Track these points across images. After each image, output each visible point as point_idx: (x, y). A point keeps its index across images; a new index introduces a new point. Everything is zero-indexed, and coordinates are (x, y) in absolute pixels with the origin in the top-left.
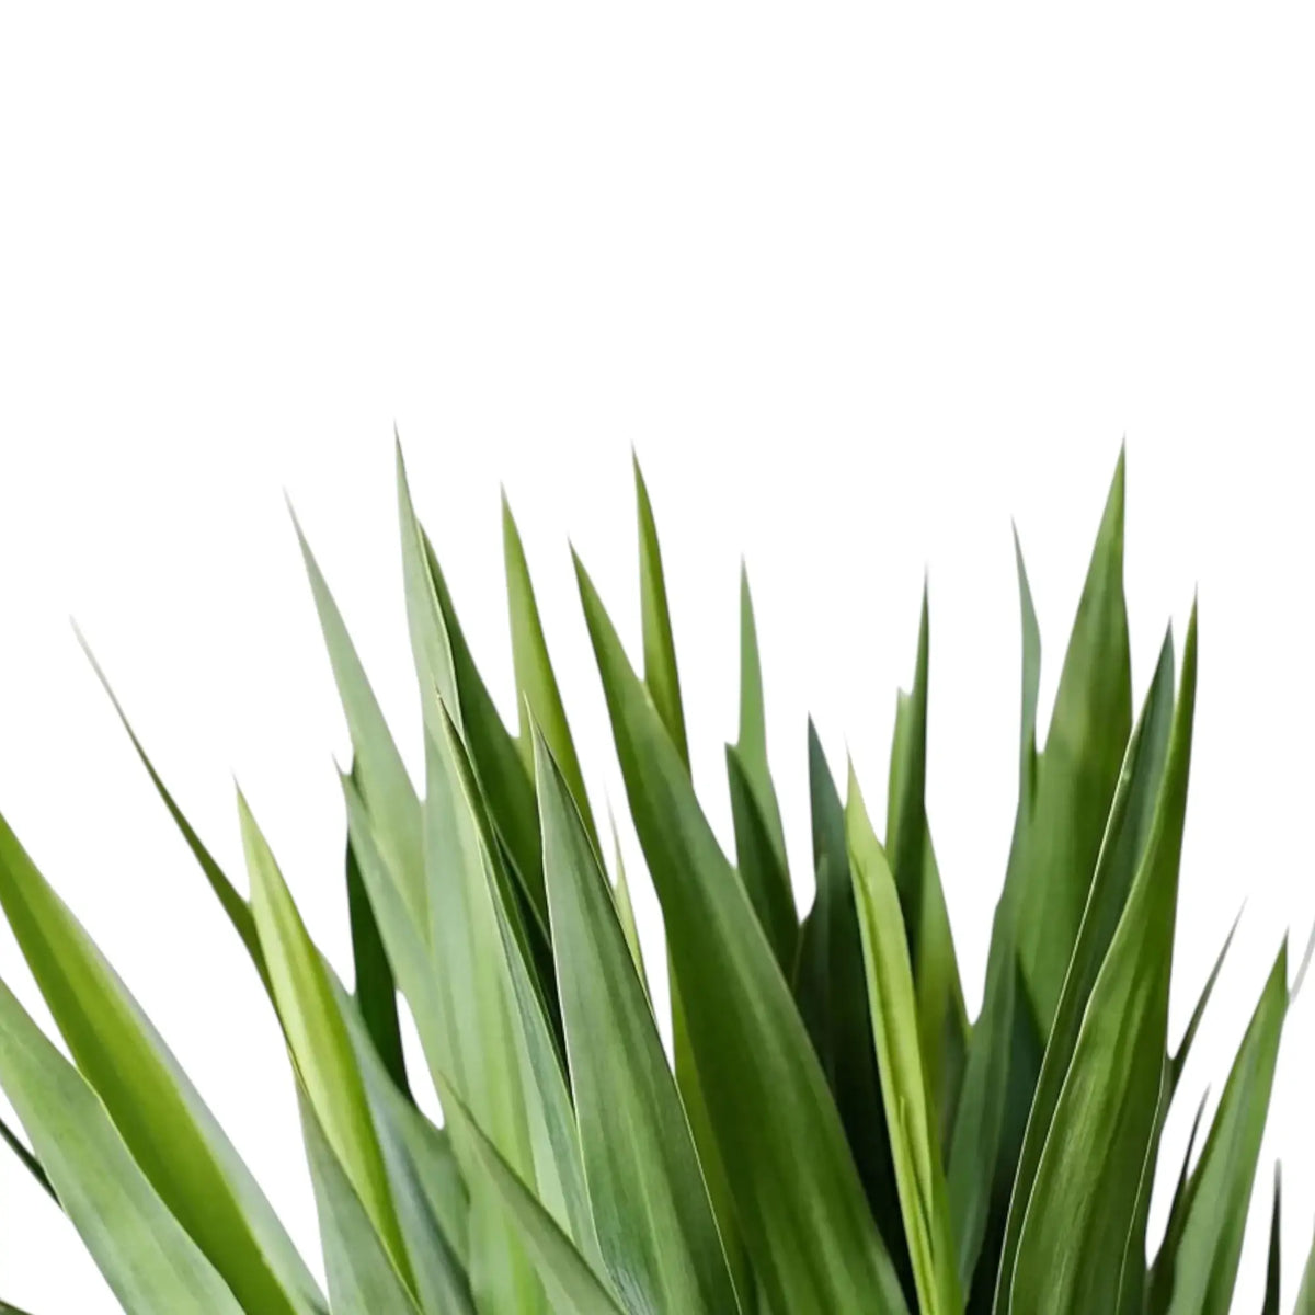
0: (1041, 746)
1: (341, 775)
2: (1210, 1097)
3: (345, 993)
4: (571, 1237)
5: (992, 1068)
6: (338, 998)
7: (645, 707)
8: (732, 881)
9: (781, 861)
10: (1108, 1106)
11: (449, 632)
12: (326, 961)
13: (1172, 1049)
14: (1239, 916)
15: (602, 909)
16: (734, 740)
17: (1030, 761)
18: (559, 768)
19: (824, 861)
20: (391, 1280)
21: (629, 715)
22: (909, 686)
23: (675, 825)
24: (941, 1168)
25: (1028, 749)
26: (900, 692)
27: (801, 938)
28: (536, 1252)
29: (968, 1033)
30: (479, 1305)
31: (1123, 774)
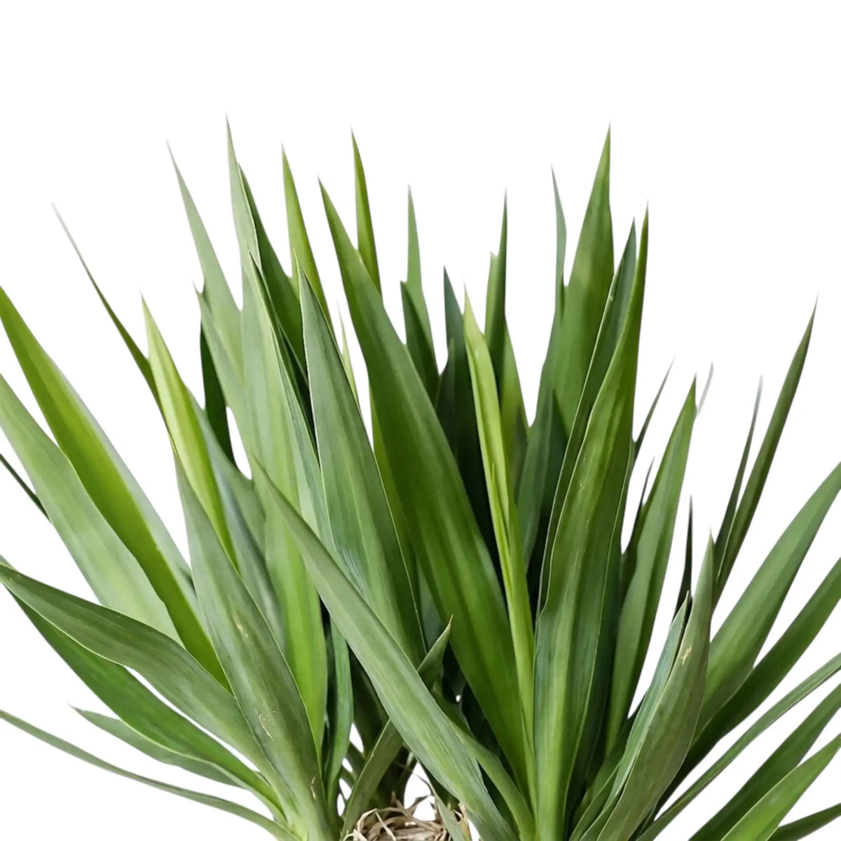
0: (566, 283)
1: (197, 292)
2: (654, 464)
3: (199, 408)
4: (318, 536)
5: (541, 447)
6: (196, 411)
7: (359, 263)
8: (404, 351)
9: (430, 342)
12: (189, 391)
13: (635, 437)
15: (334, 361)
16: (405, 279)
17: (561, 290)
18: (312, 286)
19: (452, 341)
20: (223, 559)
21: (350, 269)
22: (496, 251)
23: (374, 324)
24: (513, 501)
25: (560, 283)
26: (492, 254)
27: (440, 381)
28: (301, 545)
29: (528, 433)
30: (270, 573)
31: (610, 297)
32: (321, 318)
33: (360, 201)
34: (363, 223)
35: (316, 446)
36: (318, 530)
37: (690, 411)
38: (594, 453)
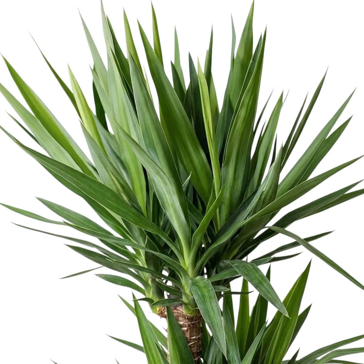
0: (235, 57)
2: (266, 123)
3: (94, 115)
10: (244, 119)
11: (112, 36)
14: (273, 91)
17: (233, 60)
25: (233, 57)
30: (124, 162)
31: (251, 61)
32: (137, 68)
33: (155, 28)
34: (156, 37)
35: (137, 116)
36: (138, 141)
37: (280, 103)
38: (242, 113)
